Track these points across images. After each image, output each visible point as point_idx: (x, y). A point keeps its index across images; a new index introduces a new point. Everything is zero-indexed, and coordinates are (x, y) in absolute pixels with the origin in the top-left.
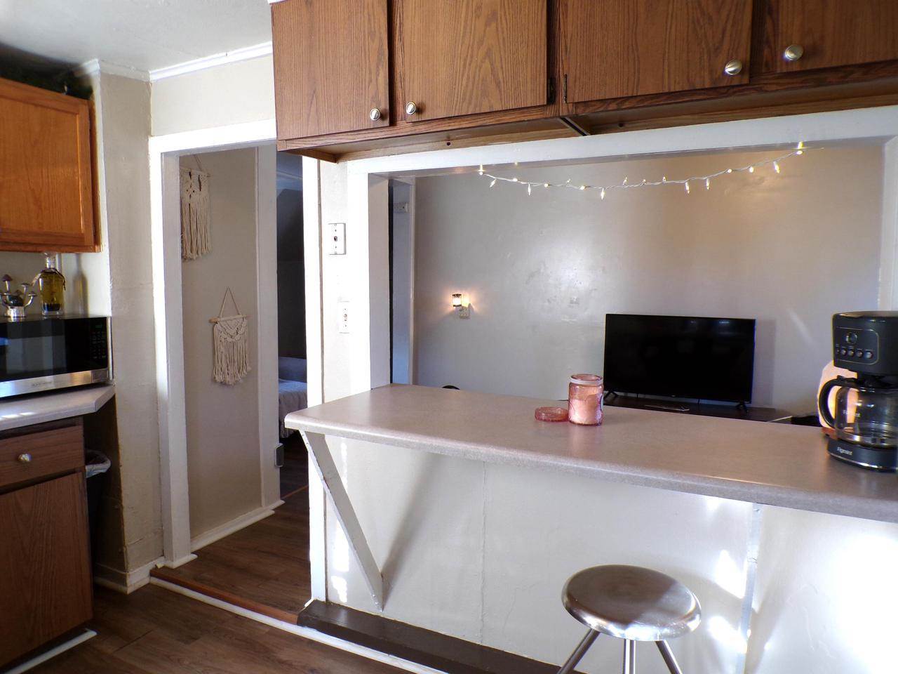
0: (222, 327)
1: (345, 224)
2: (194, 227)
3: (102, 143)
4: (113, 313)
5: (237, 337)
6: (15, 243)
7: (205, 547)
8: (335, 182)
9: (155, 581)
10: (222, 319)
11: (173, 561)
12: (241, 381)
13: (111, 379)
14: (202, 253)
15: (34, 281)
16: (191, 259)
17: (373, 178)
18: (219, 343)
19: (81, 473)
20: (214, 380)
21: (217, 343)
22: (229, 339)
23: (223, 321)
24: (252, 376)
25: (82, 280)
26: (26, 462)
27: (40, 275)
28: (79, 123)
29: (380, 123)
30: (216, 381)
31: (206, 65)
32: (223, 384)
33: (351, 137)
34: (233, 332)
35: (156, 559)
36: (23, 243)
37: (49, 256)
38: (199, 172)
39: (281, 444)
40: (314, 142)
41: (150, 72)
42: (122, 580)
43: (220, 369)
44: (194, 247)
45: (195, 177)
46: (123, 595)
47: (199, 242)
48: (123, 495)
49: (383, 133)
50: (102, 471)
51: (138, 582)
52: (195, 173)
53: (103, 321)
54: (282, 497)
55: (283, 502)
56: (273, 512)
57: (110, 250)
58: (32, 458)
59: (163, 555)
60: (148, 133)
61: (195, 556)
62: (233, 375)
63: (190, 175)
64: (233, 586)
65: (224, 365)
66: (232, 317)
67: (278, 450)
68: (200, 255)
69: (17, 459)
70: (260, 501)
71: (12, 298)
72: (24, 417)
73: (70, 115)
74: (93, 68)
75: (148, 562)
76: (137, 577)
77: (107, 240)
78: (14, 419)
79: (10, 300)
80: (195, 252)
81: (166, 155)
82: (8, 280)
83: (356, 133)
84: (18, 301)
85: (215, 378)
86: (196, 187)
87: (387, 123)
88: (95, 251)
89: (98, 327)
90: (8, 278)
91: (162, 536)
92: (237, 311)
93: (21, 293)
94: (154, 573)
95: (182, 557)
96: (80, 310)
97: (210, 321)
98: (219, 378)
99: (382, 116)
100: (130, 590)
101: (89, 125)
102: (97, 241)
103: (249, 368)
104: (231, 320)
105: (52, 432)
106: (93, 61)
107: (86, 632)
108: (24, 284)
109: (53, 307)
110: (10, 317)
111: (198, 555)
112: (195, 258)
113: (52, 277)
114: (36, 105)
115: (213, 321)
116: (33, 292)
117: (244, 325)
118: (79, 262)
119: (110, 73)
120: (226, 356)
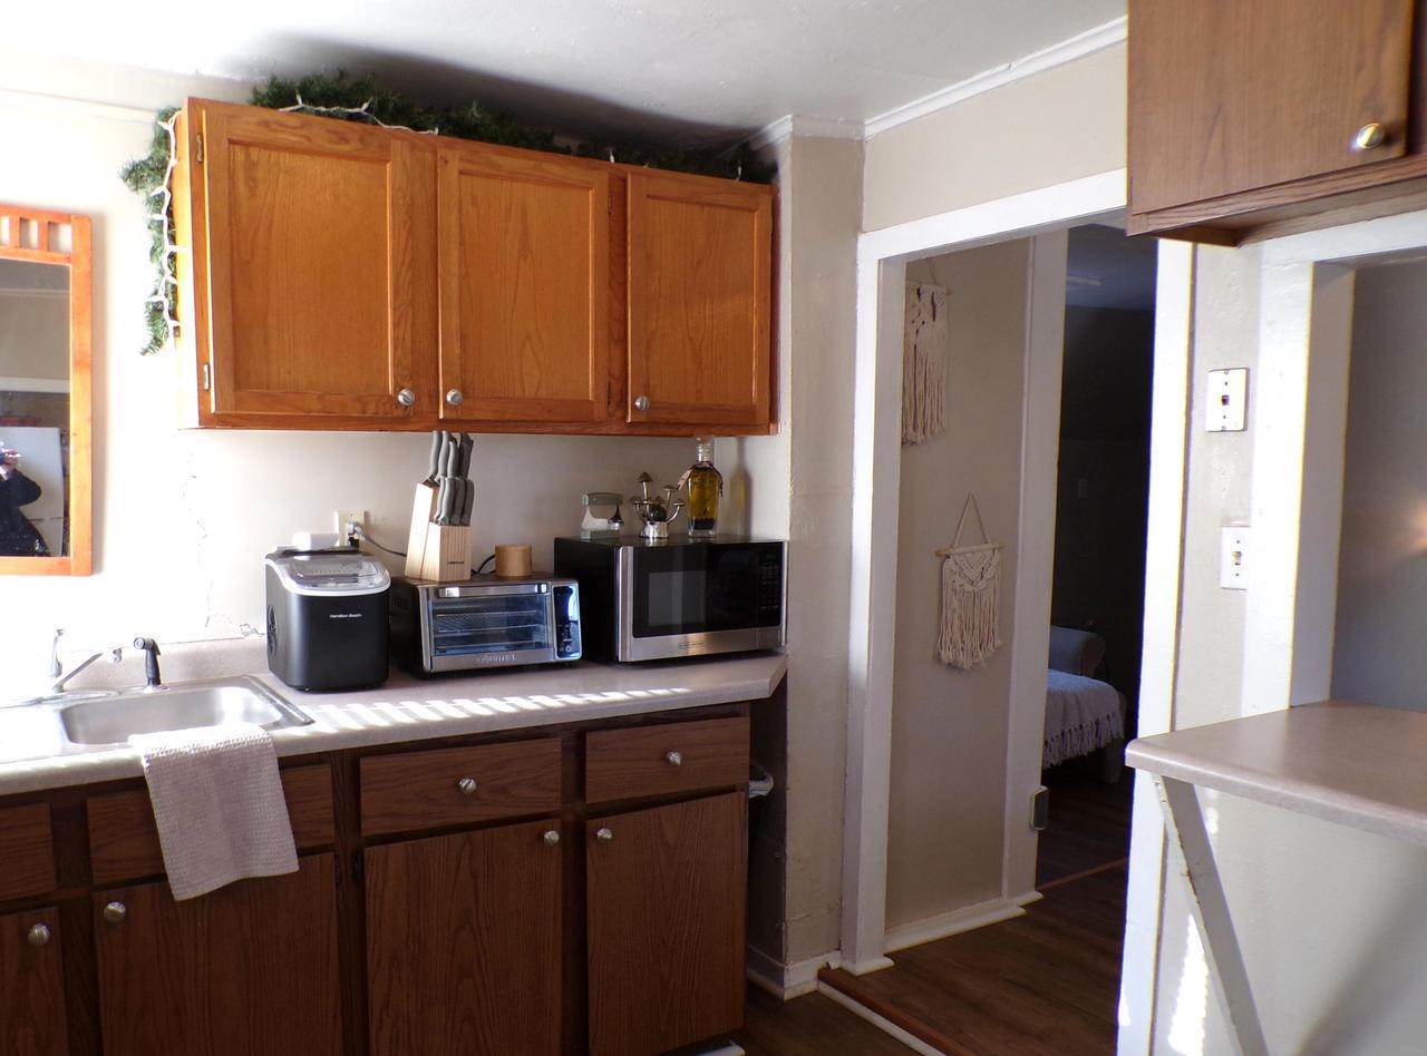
0: (956, 564)
1: (1248, 370)
2: (921, 387)
3: (790, 254)
4: (791, 535)
5: (982, 584)
6: (668, 424)
7: (904, 950)
8: (1230, 286)
9: (826, 989)
10: (957, 550)
11: (854, 962)
12: (984, 665)
13: (783, 644)
14: (931, 433)
15: (681, 483)
16: (913, 443)
17: (1324, 272)
18: (950, 593)
19: (743, 793)
20: (938, 658)
21: (948, 593)
22: (968, 588)
23: (959, 554)
24: (1003, 654)
25: (745, 480)
26: (675, 765)
27: (689, 472)
28: (758, 224)
29: (1380, 155)
30: (940, 660)
31: (969, 93)
32: (953, 667)
33: (1298, 191)
34: (974, 574)
35: (828, 952)
36: (674, 424)
37: (703, 442)
38: (933, 288)
39: (1044, 788)
40: (1210, 211)
41: (866, 123)
42: (778, 975)
43: (948, 639)
44: (919, 421)
45: (926, 298)
46: (777, 1000)
47: (928, 413)
48: (788, 838)
49: (1383, 174)
50: (763, 793)
51: (799, 985)
52: (927, 288)
53: (776, 547)
54: (1038, 886)
55: (1039, 896)
56: (1022, 911)
57: (793, 431)
58: (683, 759)
59: (839, 949)
60: (857, 228)
61: (889, 962)
62: (970, 653)
63: (919, 294)
64: (960, 1031)
65: (957, 636)
66: (975, 548)
67: (1039, 797)
68: (928, 435)
69: (666, 760)
70: (999, 887)
71: (653, 508)
72: (677, 694)
73: (746, 213)
74: (781, 131)
75: (816, 956)
76: (799, 978)
77: (790, 413)
78: (664, 696)
79: (651, 511)
80: (920, 429)
81: (886, 263)
82: (647, 481)
83: (1315, 181)
84: (660, 515)
85: (939, 654)
86: (926, 315)
87: (1396, 150)
88: (769, 434)
89: (769, 556)
90: (646, 478)
91: (840, 916)
92: (984, 536)
93: (664, 502)
94: (825, 975)
95: (869, 962)
96: (739, 528)
97: (938, 554)
98: (947, 656)
99: (1386, 139)
100: (788, 995)
101: (770, 226)
102: (773, 417)
103: (998, 642)
104: (973, 553)
105: (709, 722)
106: (783, 119)
107: (731, 1045)
108: (668, 487)
109: (705, 523)
110: (648, 538)
111: (894, 961)
112: (919, 441)
113: (706, 473)
114: (703, 205)
115: (943, 553)
116: (680, 500)
117: (995, 561)
118: (741, 450)
119: (807, 135)
120: (960, 617)
